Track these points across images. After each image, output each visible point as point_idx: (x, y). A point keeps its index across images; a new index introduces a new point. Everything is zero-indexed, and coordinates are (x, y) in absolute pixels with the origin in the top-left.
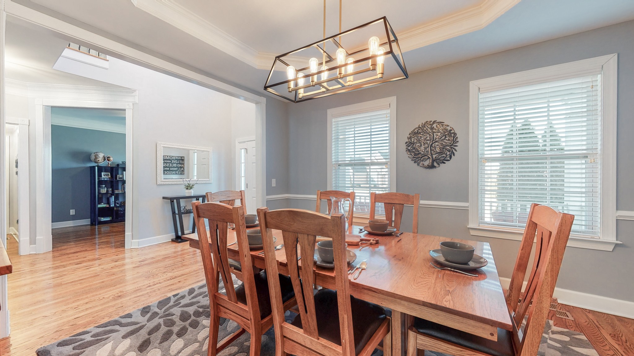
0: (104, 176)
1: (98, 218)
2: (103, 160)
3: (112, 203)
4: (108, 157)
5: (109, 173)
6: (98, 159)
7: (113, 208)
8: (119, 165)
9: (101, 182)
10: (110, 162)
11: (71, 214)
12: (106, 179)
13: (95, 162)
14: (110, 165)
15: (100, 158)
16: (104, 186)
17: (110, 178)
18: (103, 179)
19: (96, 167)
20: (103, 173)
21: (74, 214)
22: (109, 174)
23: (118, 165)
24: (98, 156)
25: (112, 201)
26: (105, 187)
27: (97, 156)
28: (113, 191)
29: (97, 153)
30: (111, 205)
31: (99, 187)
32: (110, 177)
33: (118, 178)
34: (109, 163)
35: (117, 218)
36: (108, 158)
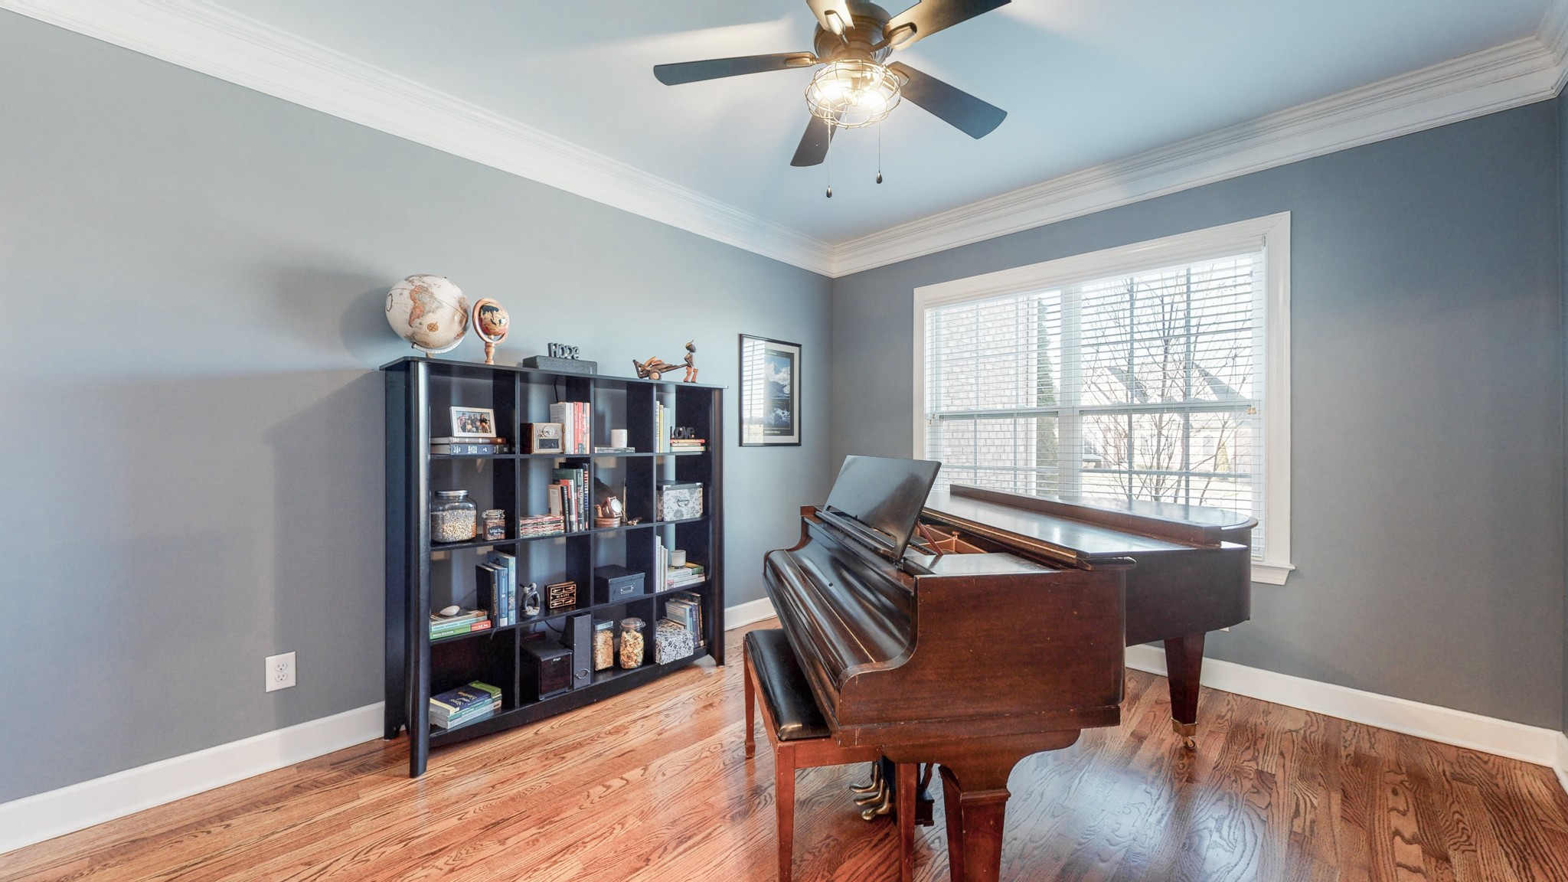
0: (464, 429)
1: (428, 704)
2: (457, 328)
3: (504, 605)
4: (485, 309)
5: (491, 412)
6: (429, 319)
7: (510, 632)
8: (538, 360)
9: (443, 470)
10: (493, 341)
11: (272, 685)
12: (472, 450)
13: (413, 340)
14: (493, 359)
15: (440, 312)
16: (462, 493)
17: (493, 443)
18: (457, 451)
19: (422, 369)
20: (456, 412)
21: (291, 682)
22: (489, 413)
23: (531, 362)
24: (432, 296)
25: (503, 590)
26: (467, 498)
27: (426, 299)
28: (511, 529)
29: (425, 279)
30: (500, 617)
31: (436, 498)
32: (493, 434)
33: (535, 444)
34: (488, 345)
35: (530, 694)
36: (488, 315)
